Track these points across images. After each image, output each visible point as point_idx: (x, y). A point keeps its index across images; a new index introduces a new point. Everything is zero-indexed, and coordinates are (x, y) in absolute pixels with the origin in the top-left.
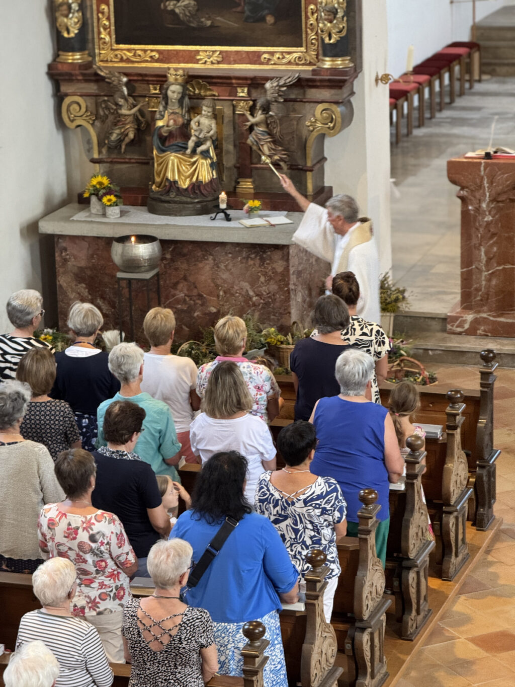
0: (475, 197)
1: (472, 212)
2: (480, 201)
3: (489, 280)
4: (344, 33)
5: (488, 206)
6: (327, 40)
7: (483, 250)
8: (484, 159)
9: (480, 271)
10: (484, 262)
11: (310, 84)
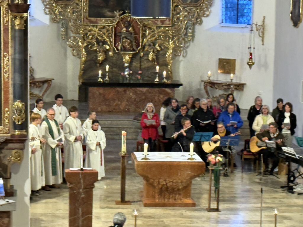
0: (77, 187)
1: (76, 194)
2: (80, 188)
3: (83, 222)
4: (24, 120)
5: (83, 190)
6: (17, 123)
7: (80, 209)
8: (81, 171)
9: (79, 218)
10: (81, 214)
11: (11, 141)
